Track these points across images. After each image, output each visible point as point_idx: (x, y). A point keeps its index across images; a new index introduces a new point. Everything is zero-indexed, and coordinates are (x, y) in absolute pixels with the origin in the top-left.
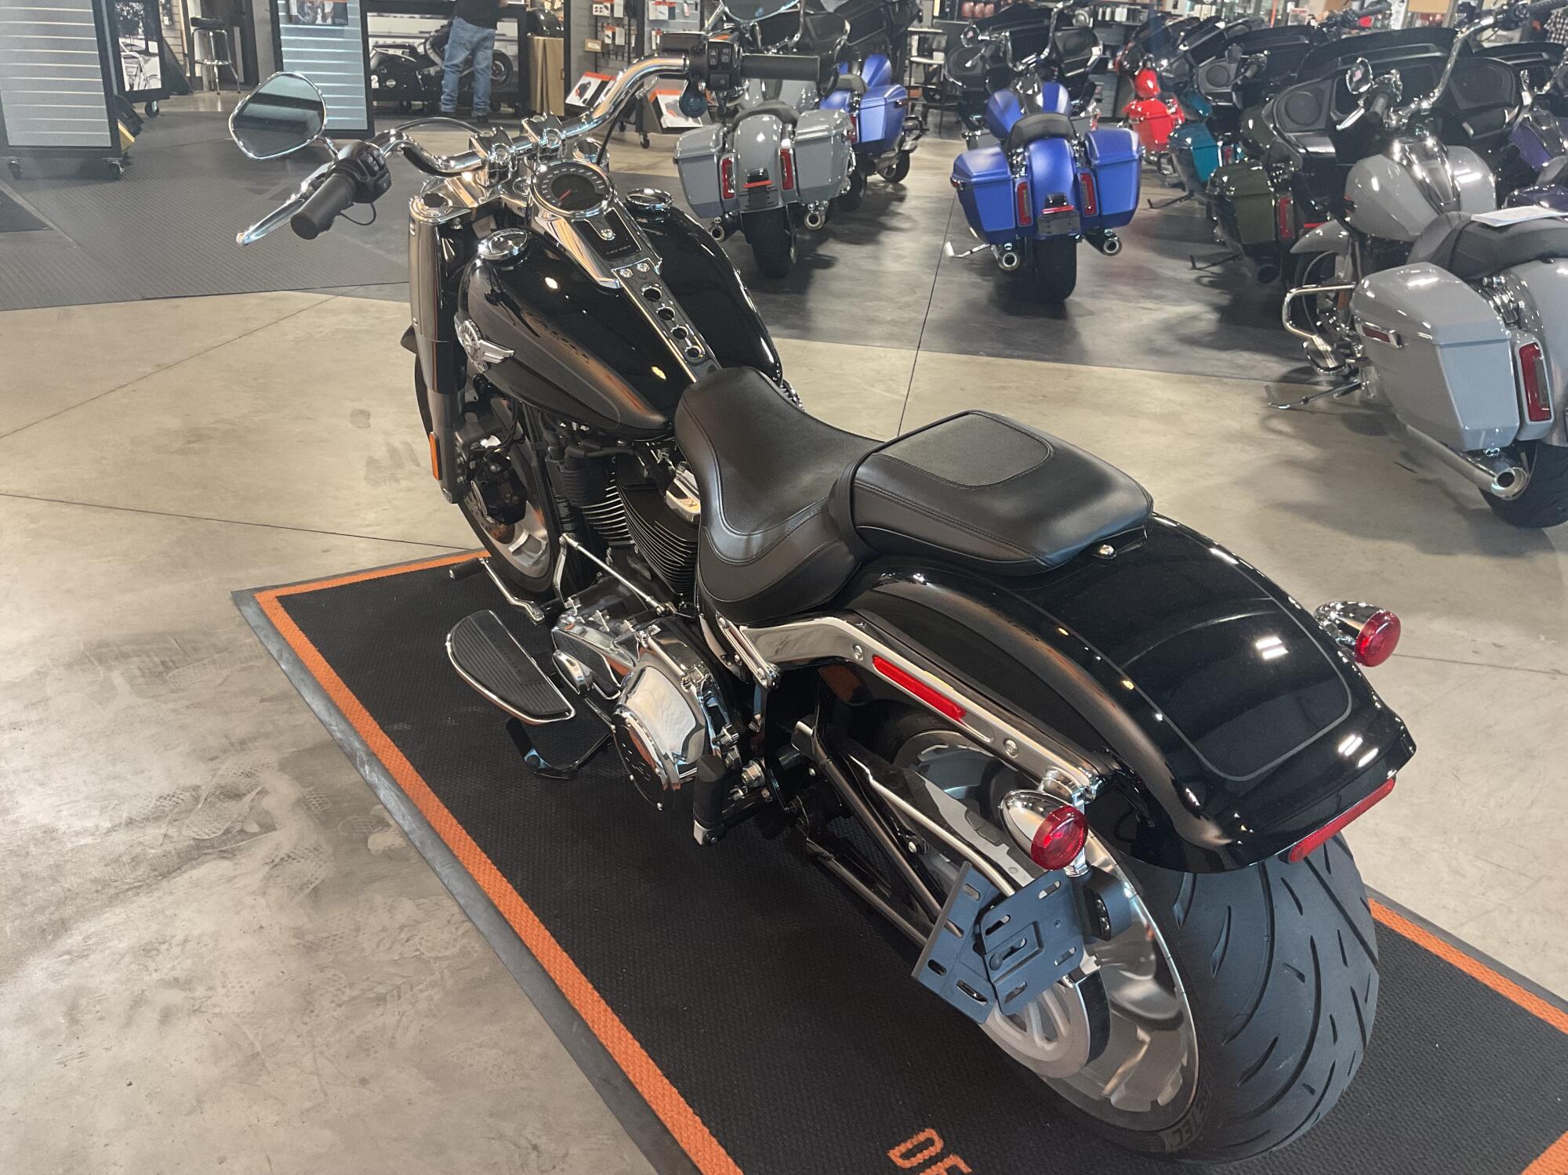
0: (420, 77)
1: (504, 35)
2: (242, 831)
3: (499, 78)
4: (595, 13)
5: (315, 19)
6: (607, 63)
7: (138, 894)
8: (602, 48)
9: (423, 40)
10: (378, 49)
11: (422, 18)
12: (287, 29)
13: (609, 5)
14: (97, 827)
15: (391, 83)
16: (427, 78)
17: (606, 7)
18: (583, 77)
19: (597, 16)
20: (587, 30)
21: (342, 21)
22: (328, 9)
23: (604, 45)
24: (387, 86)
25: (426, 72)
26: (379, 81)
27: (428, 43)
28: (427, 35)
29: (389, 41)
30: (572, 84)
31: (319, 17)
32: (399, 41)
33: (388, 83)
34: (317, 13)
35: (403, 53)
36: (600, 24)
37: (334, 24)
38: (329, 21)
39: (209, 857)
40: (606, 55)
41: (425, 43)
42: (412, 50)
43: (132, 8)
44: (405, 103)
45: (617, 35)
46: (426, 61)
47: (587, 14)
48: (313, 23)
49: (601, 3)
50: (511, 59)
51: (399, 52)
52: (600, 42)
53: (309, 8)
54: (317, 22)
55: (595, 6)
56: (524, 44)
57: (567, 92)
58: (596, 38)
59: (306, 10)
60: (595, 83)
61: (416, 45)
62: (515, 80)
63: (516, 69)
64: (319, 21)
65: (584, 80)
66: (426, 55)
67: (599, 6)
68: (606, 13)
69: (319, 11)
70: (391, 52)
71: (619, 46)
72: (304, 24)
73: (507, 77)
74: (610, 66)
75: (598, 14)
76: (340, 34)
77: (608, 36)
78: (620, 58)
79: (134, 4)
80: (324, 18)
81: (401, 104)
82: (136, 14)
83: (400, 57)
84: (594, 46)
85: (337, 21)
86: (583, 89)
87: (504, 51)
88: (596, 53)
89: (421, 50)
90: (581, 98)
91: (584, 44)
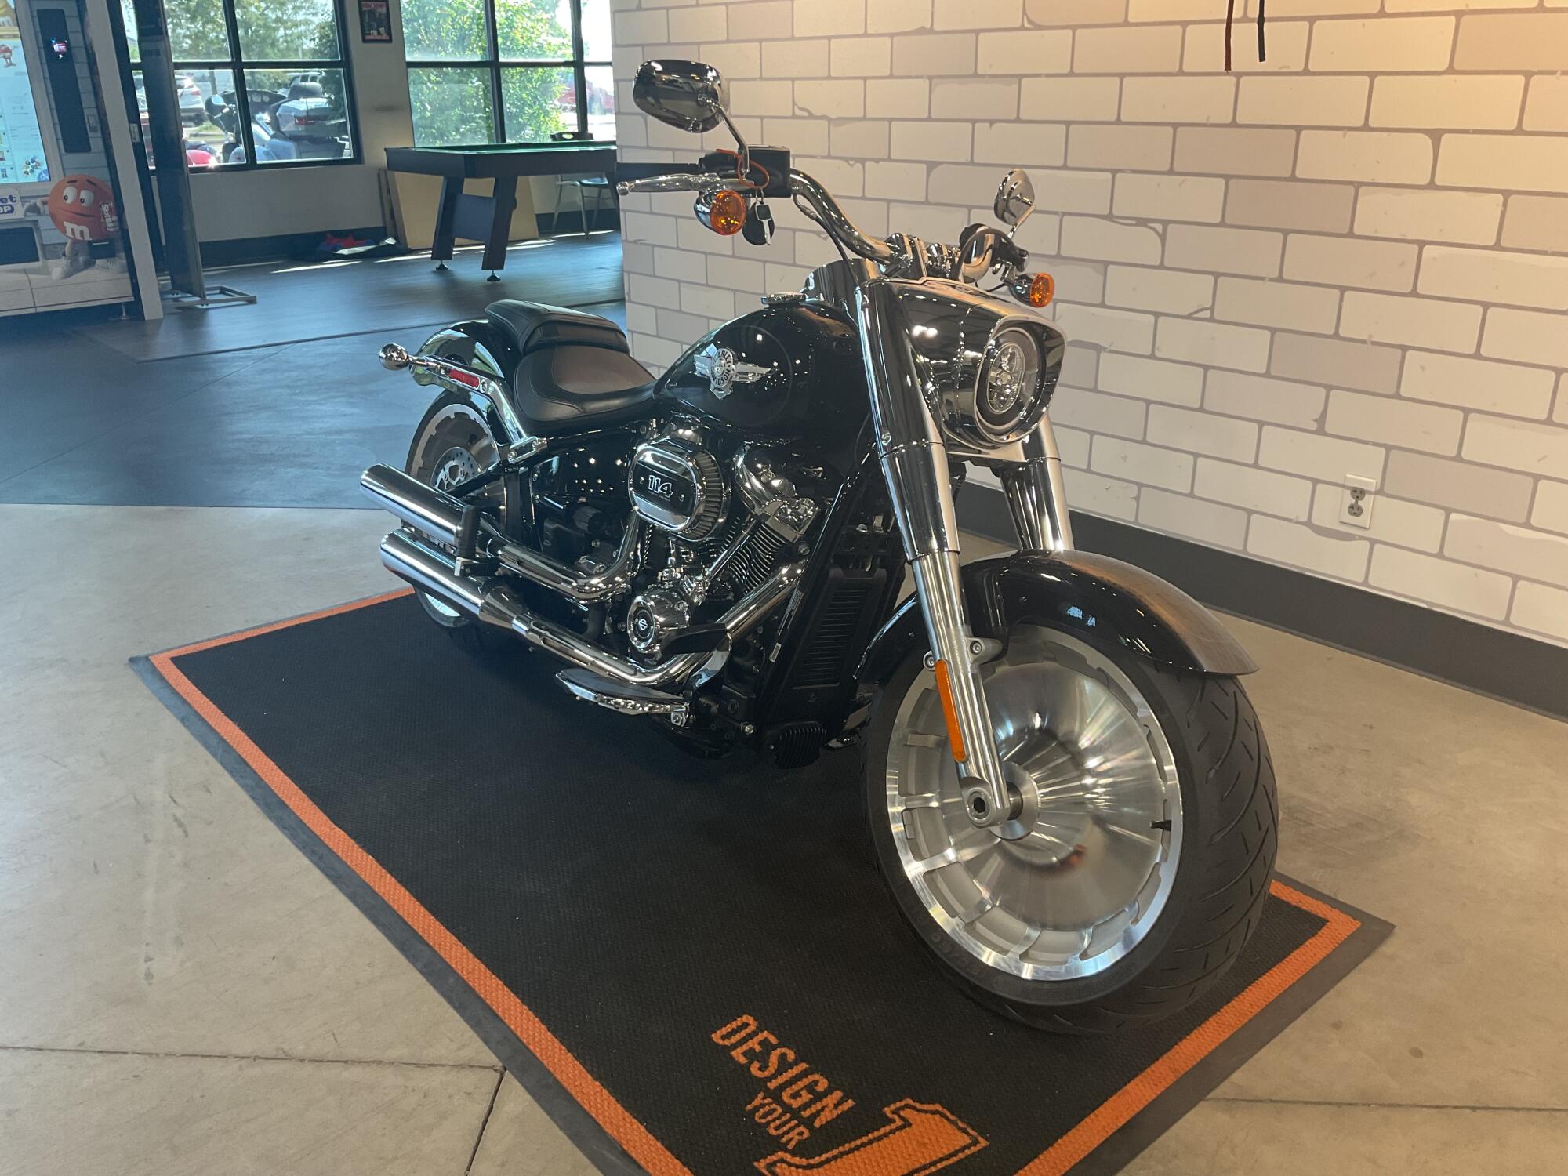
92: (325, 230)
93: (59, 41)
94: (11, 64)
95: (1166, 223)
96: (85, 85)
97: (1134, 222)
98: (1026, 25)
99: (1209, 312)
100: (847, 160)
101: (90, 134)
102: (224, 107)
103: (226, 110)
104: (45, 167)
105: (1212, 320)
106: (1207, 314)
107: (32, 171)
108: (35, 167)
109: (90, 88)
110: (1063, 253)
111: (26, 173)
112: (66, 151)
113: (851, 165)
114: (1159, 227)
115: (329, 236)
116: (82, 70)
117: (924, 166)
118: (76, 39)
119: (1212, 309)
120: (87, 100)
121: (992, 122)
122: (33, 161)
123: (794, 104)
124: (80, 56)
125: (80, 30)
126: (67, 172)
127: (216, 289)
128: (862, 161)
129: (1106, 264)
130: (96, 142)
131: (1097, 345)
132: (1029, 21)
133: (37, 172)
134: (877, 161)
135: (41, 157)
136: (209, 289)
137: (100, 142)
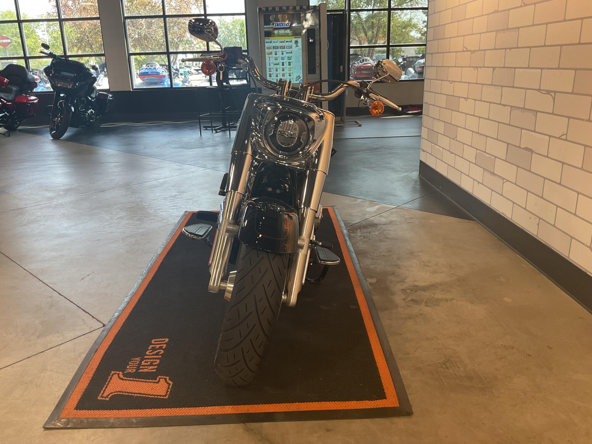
92: (408, 104)
93: (311, 39)
94: (298, 46)
95: (555, 92)
96: (317, 52)
97: (546, 92)
98: (523, 5)
99: (565, 136)
100: (474, 67)
101: (316, 68)
102: (402, 62)
103: (402, 63)
104: (302, 78)
105: (566, 140)
106: (564, 137)
107: (298, 80)
108: (299, 78)
109: (319, 54)
110: (525, 107)
111: (296, 80)
112: (309, 74)
113: (475, 70)
114: (553, 94)
115: (409, 107)
116: (317, 47)
117: (492, 69)
118: (317, 38)
119: (566, 134)
120: (317, 57)
121: (510, 49)
122: (299, 76)
123: (464, 46)
124: (317, 43)
125: (319, 35)
126: (308, 80)
127: (354, 121)
128: (477, 68)
129: (537, 112)
130: (318, 71)
131: (532, 150)
132: (523, 3)
133: (299, 80)
134: (481, 67)
135: (301, 76)
136: (346, 122)
137: (319, 71)
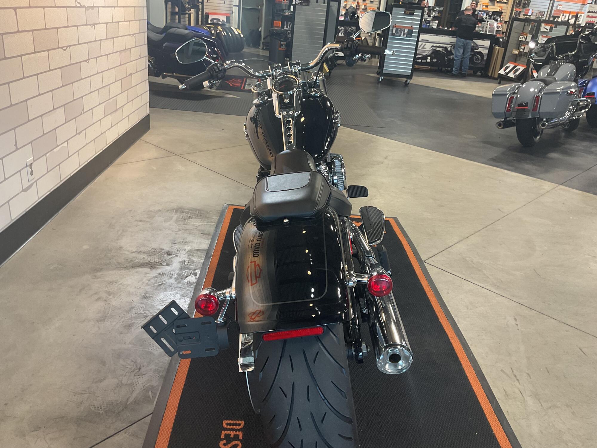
0: (446, 59)
1: (484, 46)
2: (161, 264)
3: (477, 61)
4: (520, 39)
5: (401, 35)
6: (520, 59)
7: (123, 269)
8: (519, 53)
9: (451, 46)
10: (433, 48)
11: (453, 37)
12: (391, 38)
13: (525, 36)
14: (132, 250)
15: (435, 60)
16: (449, 60)
17: (524, 37)
18: (508, 64)
19: (520, 41)
20: (515, 46)
21: (410, 36)
22: (406, 31)
23: (520, 52)
24: (433, 61)
25: (449, 57)
26: (431, 59)
27: (453, 47)
28: (453, 44)
29: (438, 45)
30: (504, 65)
31: (402, 34)
32: (441, 45)
33: (434, 60)
34: (401, 33)
35: (442, 50)
36: (521, 44)
37: (407, 37)
38: (405, 36)
39: (148, 267)
40: (520, 56)
41: (451, 47)
42: (446, 48)
43: (352, 28)
44: (440, 68)
45: (525, 48)
46: (450, 53)
47: (517, 39)
48: (399, 36)
49: (523, 36)
50: (484, 55)
51: (440, 49)
52: (518, 50)
53: (400, 31)
54: (401, 36)
55: (520, 36)
56: (491, 49)
57: (500, 69)
58: (518, 49)
59: (398, 31)
60: (512, 66)
61: (448, 47)
62: (484, 63)
63: (485, 59)
64: (402, 35)
65: (508, 65)
66: (451, 51)
67: (522, 37)
68: (524, 39)
69: (403, 32)
70: (438, 49)
71: (525, 53)
72: (396, 36)
73: (481, 62)
74: (521, 60)
75: (521, 40)
76: (409, 40)
77: (522, 49)
78: (525, 57)
79: (353, 27)
80: (404, 35)
81: (439, 68)
82: (353, 31)
83: (441, 51)
84: (516, 52)
85: (408, 36)
86: (507, 68)
87: (482, 52)
88: (517, 55)
89: (449, 49)
90: (505, 71)
91: (512, 51)
